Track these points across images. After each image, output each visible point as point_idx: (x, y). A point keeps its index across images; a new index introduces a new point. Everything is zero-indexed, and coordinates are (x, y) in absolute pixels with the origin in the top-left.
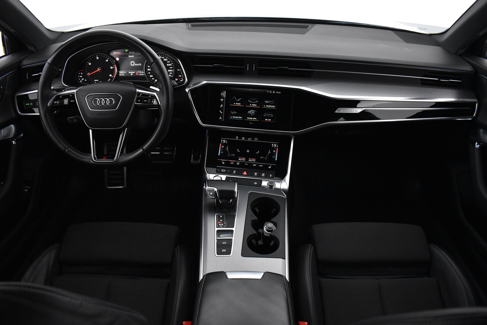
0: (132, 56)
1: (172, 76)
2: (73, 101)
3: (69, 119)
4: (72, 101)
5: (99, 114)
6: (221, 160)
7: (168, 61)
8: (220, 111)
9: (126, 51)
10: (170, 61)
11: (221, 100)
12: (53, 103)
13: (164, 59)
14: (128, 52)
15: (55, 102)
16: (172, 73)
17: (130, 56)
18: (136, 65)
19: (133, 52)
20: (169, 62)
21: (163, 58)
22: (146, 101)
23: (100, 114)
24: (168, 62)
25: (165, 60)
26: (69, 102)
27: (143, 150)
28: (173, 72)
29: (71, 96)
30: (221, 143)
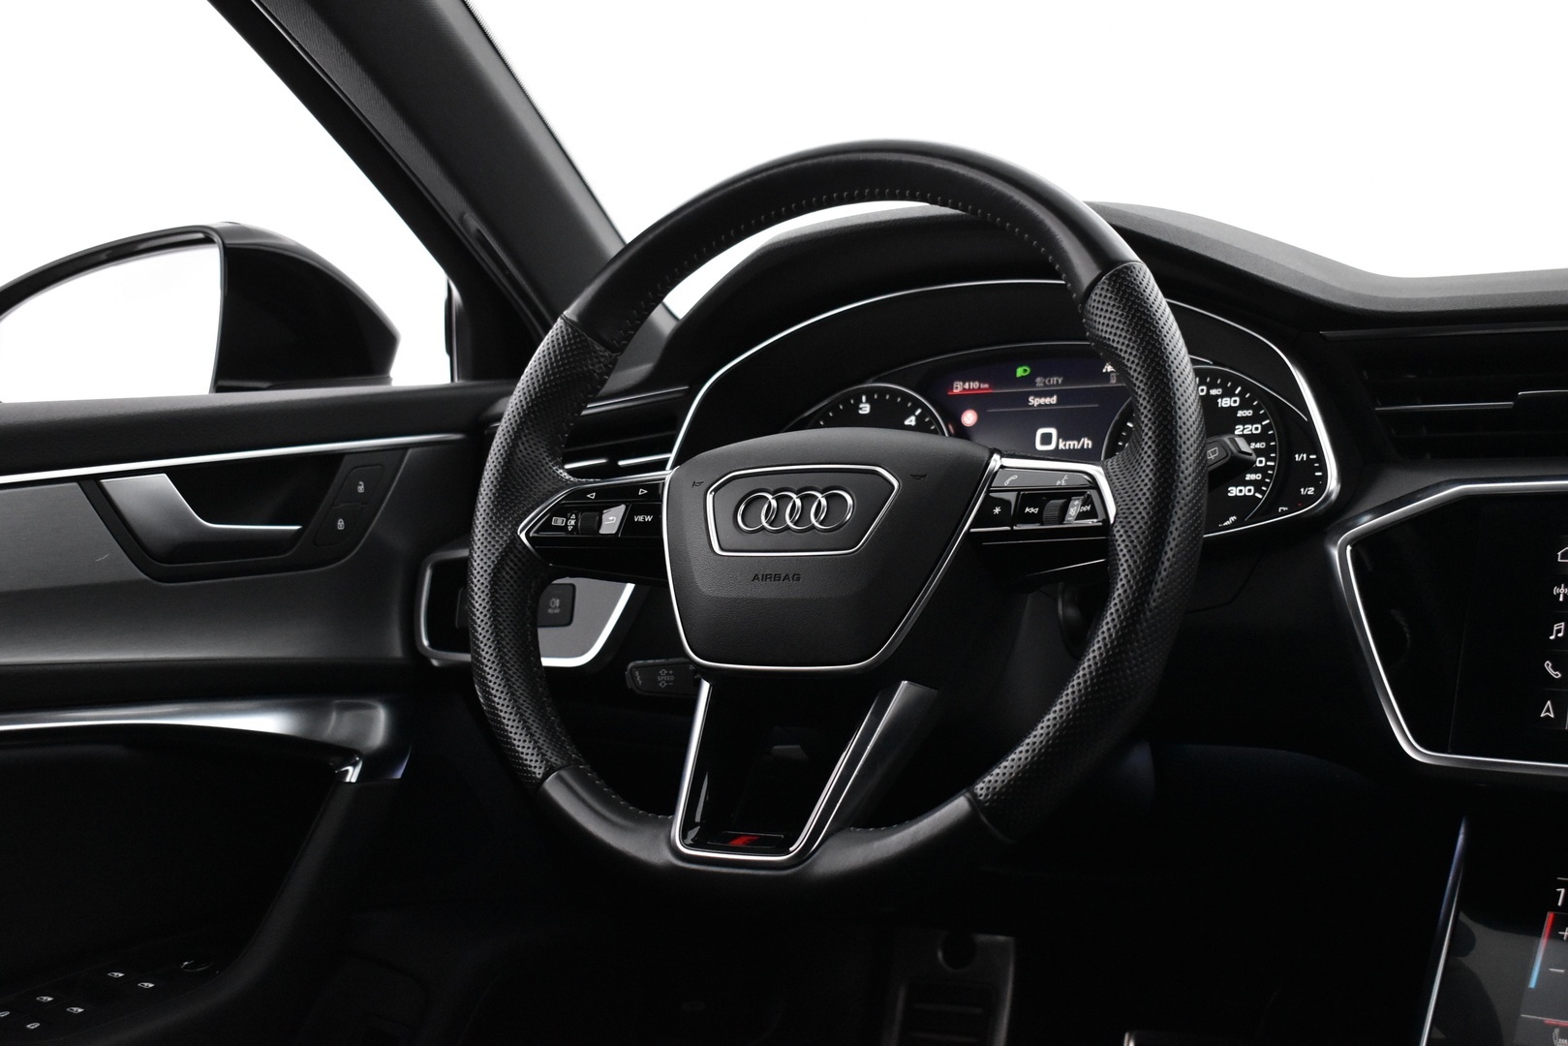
0: (1048, 400)
1: (1263, 493)
2: (649, 518)
3: (637, 667)
4: (640, 518)
5: (756, 577)
6: (1548, 1020)
7: (1242, 407)
8: (1548, 666)
9: (1020, 372)
10: (1256, 409)
11: (1556, 590)
12: (547, 526)
13: (1222, 396)
14: (1028, 380)
15: (559, 521)
16: (1258, 477)
17: (1034, 401)
18: (1061, 446)
19: (1054, 380)
20: (1248, 413)
21: (1214, 392)
22: (1035, 511)
23: (765, 577)
24: (1240, 414)
25: (1225, 402)
26: (627, 522)
27: (974, 801)
28: (1267, 467)
29: (642, 492)
30: (1555, 908)
